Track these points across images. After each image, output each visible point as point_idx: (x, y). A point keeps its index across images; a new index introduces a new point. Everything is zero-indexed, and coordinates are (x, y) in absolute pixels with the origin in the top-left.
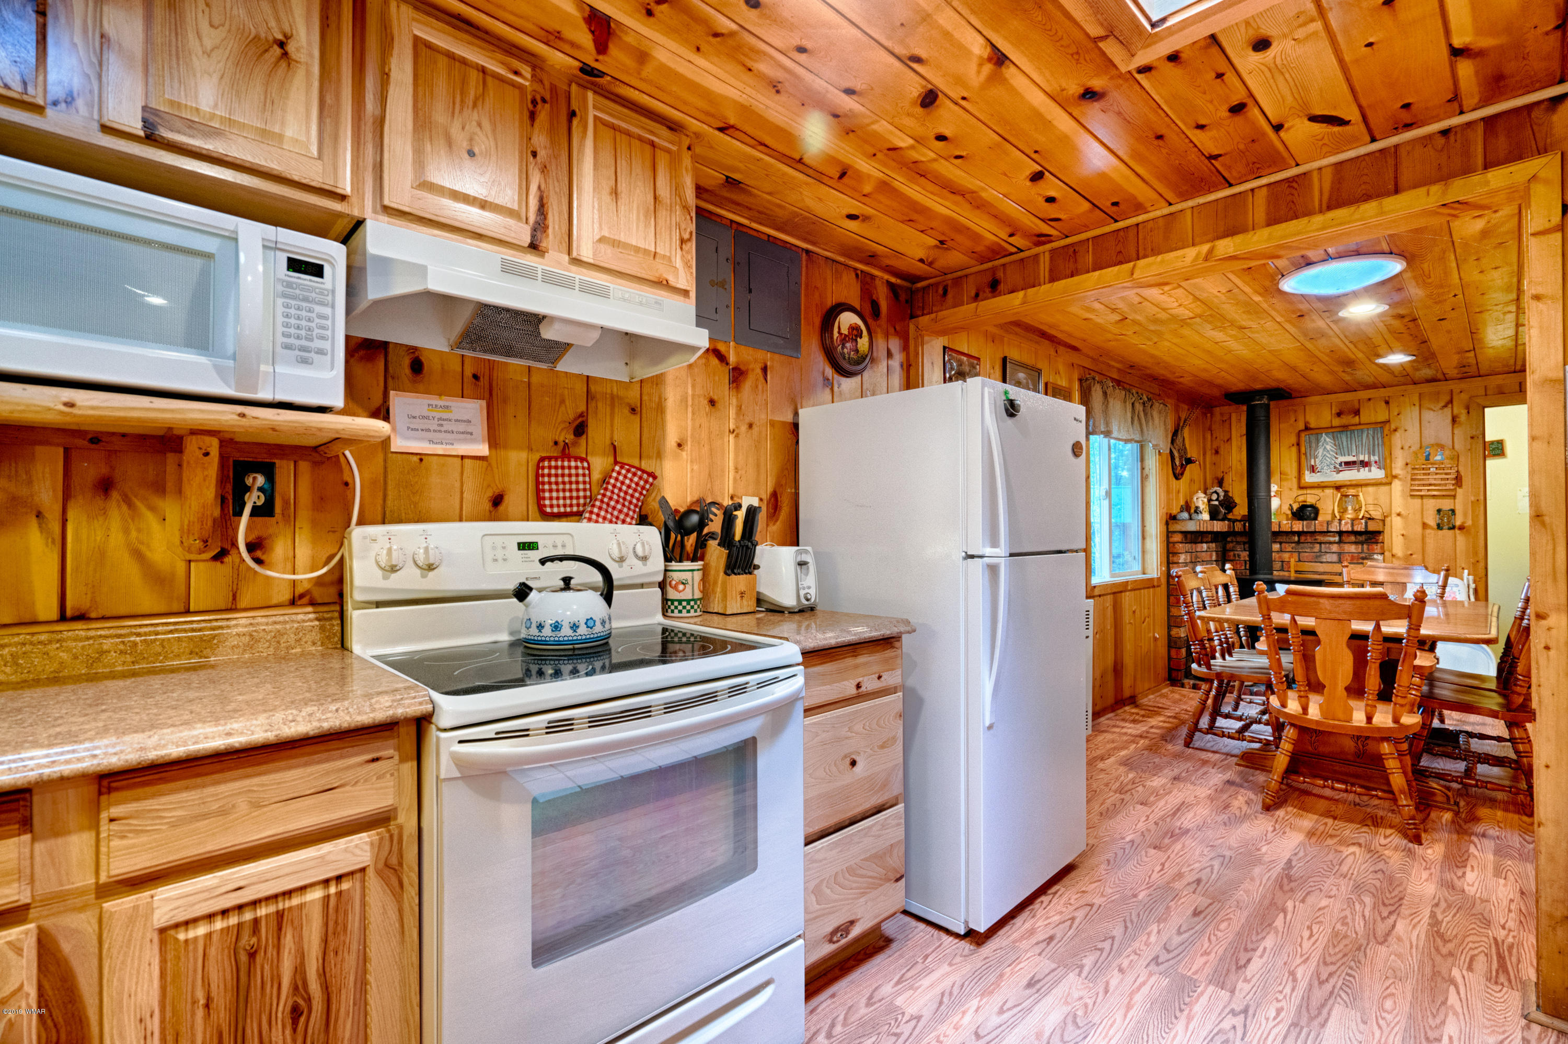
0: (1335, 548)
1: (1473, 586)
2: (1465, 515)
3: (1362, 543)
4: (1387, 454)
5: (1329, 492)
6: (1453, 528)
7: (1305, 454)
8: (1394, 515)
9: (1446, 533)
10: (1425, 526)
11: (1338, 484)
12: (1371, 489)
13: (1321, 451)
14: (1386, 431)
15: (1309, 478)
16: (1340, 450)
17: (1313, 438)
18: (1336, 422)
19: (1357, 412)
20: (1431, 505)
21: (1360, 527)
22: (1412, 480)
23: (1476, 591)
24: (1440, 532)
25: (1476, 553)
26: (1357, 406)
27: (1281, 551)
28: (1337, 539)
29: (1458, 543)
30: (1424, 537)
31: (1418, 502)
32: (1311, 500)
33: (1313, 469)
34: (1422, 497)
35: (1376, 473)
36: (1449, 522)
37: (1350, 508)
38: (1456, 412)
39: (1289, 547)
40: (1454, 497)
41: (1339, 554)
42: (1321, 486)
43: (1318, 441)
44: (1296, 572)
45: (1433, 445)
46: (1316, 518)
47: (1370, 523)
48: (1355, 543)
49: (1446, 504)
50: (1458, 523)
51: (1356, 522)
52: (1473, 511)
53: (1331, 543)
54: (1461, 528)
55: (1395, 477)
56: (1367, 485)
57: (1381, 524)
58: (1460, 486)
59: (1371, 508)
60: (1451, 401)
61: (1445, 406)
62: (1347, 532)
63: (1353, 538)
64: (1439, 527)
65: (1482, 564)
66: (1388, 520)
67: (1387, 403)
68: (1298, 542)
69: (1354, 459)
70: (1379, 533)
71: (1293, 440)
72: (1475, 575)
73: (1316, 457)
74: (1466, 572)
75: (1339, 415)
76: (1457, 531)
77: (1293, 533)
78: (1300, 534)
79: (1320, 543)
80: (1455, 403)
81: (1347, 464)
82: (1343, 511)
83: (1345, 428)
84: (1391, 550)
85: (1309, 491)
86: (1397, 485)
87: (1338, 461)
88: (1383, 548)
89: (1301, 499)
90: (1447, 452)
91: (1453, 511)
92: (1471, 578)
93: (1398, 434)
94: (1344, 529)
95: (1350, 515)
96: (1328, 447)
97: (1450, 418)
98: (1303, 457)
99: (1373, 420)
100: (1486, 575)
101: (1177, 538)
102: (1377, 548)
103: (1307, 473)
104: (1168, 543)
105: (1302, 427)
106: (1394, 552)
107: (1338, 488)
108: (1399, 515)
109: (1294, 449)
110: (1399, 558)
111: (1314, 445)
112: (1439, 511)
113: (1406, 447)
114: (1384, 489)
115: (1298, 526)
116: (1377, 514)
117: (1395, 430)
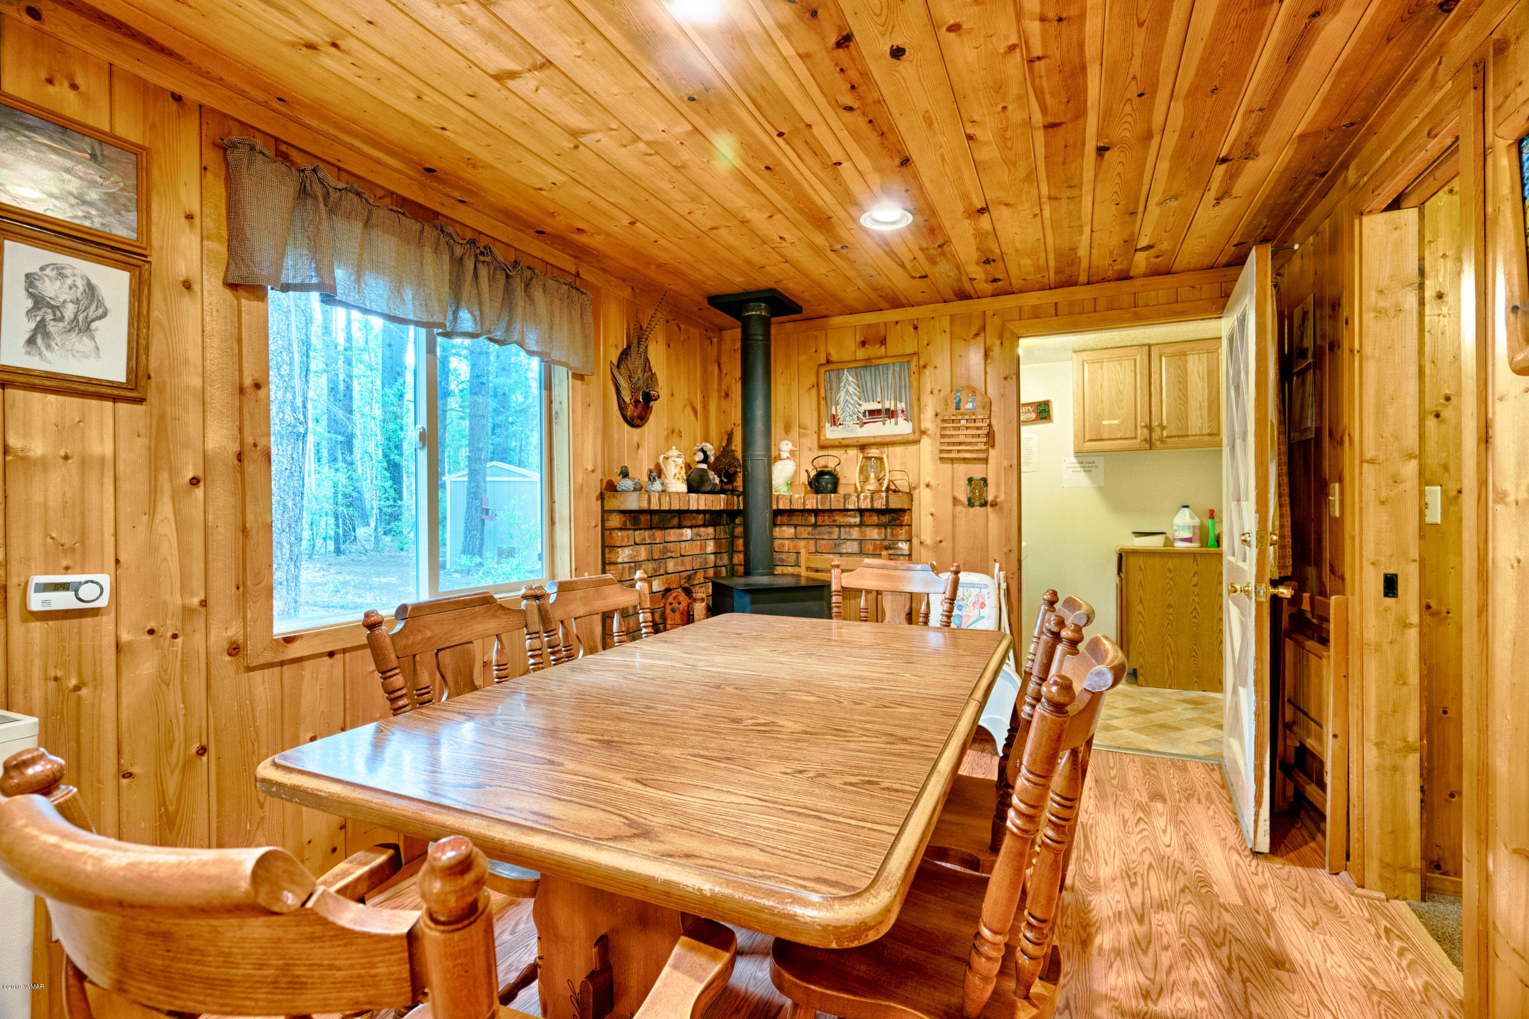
0: (855, 533)
1: (1004, 586)
2: (998, 486)
3: (885, 526)
4: (915, 398)
5: (853, 452)
6: (984, 504)
7: (825, 399)
8: (922, 486)
9: (977, 510)
10: (956, 501)
11: (862, 442)
12: (898, 450)
13: (842, 393)
14: (914, 368)
15: (831, 433)
16: (865, 395)
17: (834, 375)
18: (861, 354)
19: (883, 342)
20: (963, 471)
21: (879, 504)
22: (942, 436)
23: (1008, 591)
24: (971, 509)
25: (1008, 540)
26: (883, 333)
27: (796, 538)
28: (858, 520)
29: (990, 525)
30: (954, 516)
31: (948, 466)
32: (831, 464)
33: (834, 421)
34: (952, 460)
35: (901, 427)
36: (981, 495)
37: (872, 476)
38: (988, 343)
39: (804, 532)
40: (986, 460)
41: (861, 541)
42: (843, 445)
43: (839, 380)
44: (808, 569)
45: (964, 388)
46: (835, 490)
47: (892, 496)
48: (878, 526)
49: (977, 471)
50: (990, 498)
51: (876, 496)
52: (1006, 483)
53: (851, 526)
54: (994, 505)
55: (923, 432)
56: (893, 444)
57: (906, 499)
58: (993, 446)
59: (897, 476)
60: (983, 328)
61: (977, 335)
62: (866, 510)
63: (875, 519)
64: (971, 503)
65: (1014, 555)
66: (916, 494)
67: (916, 328)
68: (815, 526)
69: (879, 406)
70: (902, 511)
71: (812, 379)
72: (1007, 570)
73: (837, 404)
74: (997, 565)
75: (863, 344)
76: (990, 509)
77: (805, 512)
78: (816, 512)
79: (839, 526)
80: (988, 331)
81: (872, 413)
82: (866, 480)
83: (868, 363)
84: (918, 536)
85: (830, 452)
86: (926, 442)
87: (862, 409)
88: (910, 533)
89: (821, 462)
90: (979, 398)
91: (985, 480)
92: (1002, 574)
93: (927, 372)
94: (863, 506)
95: (872, 486)
96: (851, 389)
97: (983, 351)
98: (823, 402)
99: (901, 352)
100: (1020, 569)
101: (615, 521)
102: (902, 533)
103: (828, 425)
104: (604, 529)
105: (823, 360)
106: (923, 538)
107: (863, 447)
108: (928, 486)
109: (814, 391)
110: (927, 546)
111: (834, 386)
112: (970, 480)
113: (936, 392)
114: (912, 448)
115: (813, 502)
116: (902, 485)
117: (924, 367)
